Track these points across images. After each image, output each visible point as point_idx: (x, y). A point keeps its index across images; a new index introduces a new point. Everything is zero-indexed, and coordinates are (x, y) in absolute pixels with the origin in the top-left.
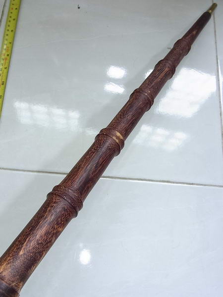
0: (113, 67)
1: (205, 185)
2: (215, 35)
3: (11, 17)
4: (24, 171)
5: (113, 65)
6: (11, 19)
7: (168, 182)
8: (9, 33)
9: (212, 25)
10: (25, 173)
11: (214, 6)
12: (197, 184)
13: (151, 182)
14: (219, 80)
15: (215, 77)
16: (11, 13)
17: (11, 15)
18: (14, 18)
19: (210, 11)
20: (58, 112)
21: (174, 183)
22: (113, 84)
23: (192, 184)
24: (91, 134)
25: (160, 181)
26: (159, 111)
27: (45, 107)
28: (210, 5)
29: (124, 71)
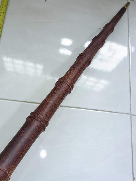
0: (65, 38)
1: (119, 113)
2: (128, 22)
3: (3, 4)
4: (8, 100)
5: (65, 37)
6: (3, 6)
7: (96, 110)
8: (2, 14)
9: (127, 16)
10: (9, 101)
11: (128, 4)
12: (114, 112)
13: (86, 110)
14: (129, 50)
15: (127, 47)
16: (4, 2)
17: (3, 3)
18: (5, 5)
19: (126, 7)
20: (31, 64)
21: (99, 111)
22: (65, 49)
23: (111, 112)
24: (50, 79)
25: (92, 110)
26: (92, 67)
27: (22, 61)
28: (126, 3)
29: (72, 42)
